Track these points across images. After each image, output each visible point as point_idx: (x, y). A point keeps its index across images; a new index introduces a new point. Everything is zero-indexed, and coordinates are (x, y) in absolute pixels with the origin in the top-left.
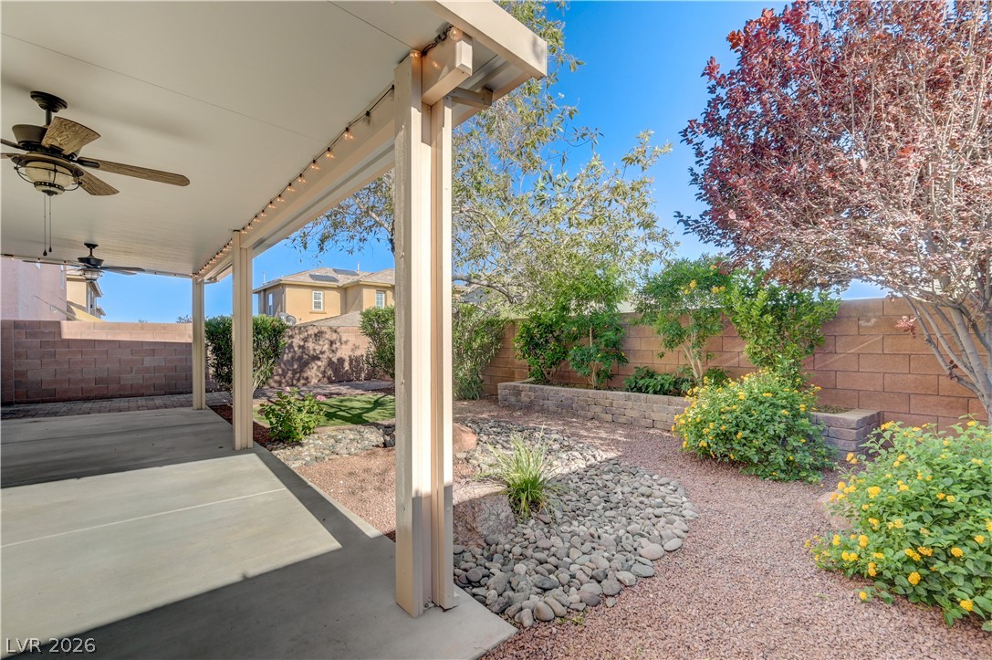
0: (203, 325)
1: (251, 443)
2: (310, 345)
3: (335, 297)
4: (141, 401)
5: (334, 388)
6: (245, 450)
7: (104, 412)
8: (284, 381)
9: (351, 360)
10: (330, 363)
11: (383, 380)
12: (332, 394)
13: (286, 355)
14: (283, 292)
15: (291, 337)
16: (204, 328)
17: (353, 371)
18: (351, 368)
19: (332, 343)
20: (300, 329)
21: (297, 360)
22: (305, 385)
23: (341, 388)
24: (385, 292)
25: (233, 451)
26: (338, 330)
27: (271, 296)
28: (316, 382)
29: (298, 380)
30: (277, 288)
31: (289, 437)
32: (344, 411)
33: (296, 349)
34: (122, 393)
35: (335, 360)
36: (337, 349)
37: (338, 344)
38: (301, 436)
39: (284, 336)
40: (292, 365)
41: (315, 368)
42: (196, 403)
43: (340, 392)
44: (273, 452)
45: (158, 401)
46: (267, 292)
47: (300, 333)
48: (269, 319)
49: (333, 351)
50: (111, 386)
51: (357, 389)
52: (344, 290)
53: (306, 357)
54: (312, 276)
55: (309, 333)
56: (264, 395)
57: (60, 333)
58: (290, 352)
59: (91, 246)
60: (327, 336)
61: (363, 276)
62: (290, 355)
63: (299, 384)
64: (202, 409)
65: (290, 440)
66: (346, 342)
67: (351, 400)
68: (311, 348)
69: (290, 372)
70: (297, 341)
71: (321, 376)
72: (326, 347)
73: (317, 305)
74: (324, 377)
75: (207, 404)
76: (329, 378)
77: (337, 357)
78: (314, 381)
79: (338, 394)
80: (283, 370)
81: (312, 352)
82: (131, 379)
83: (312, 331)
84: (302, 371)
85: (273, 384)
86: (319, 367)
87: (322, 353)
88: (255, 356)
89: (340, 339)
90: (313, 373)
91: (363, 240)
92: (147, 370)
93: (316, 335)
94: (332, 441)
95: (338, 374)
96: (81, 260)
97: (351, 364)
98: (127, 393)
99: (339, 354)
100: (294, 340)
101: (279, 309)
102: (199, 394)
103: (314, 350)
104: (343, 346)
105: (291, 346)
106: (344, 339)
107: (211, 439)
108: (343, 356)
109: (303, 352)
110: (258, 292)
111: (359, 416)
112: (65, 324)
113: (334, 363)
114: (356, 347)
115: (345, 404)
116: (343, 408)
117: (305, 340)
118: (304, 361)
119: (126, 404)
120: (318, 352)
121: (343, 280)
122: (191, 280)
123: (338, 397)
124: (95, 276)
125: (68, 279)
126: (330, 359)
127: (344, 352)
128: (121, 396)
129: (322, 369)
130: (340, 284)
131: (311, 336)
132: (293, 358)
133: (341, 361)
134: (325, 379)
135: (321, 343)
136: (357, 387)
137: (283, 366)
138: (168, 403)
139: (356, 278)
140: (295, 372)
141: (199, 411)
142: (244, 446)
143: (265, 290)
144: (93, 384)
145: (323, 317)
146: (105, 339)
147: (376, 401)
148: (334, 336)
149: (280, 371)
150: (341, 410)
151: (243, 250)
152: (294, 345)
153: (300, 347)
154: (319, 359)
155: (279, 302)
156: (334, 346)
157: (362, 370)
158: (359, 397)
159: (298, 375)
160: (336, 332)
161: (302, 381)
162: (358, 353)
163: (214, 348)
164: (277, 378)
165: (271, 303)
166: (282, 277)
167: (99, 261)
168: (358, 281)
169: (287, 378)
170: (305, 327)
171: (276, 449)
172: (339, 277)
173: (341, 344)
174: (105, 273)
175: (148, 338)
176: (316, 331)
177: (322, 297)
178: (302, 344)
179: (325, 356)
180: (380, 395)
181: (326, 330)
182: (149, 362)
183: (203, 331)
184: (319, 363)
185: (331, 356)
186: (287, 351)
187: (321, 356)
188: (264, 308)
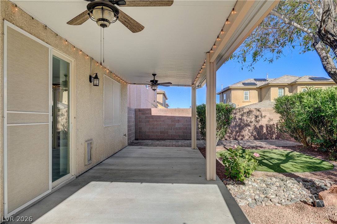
0: (196, 108)
1: (215, 176)
2: (245, 118)
3: (255, 93)
4: (174, 142)
5: (257, 143)
6: (212, 181)
7: (161, 146)
8: (231, 136)
9: (267, 127)
10: (255, 128)
11: (289, 141)
12: (257, 147)
13: (232, 123)
14: (231, 92)
15: (235, 114)
16: (196, 110)
17: (268, 133)
18: (267, 131)
19: (256, 117)
20: (240, 109)
21: (238, 126)
22: (242, 139)
23: (262, 143)
24: (284, 88)
25: (205, 181)
26: (260, 110)
27: (225, 95)
28: (248, 138)
29: (239, 136)
30: (227, 90)
31: (236, 177)
32: (267, 160)
33: (238, 120)
34: (168, 138)
35: (258, 126)
36: (259, 120)
37: (260, 117)
38: (243, 178)
39: (232, 114)
40: (236, 129)
41: (247, 130)
42: (193, 145)
43: (262, 146)
44: (227, 186)
45: (180, 143)
46: (223, 94)
47: (239, 112)
48: (224, 105)
49: (257, 121)
50: (165, 135)
51: (271, 144)
52: (260, 89)
53: (243, 124)
54: (244, 84)
55: (244, 111)
56: (222, 144)
57: (151, 114)
58: (234, 121)
59: (154, 75)
60: (254, 113)
61: (271, 81)
62: (235, 123)
63: (239, 138)
64: (195, 149)
65: (237, 180)
66: (265, 117)
67: (270, 153)
68: (245, 120)
69: (234, 132)
70: (238, 116)
71: (250, 135)
72: (253, 119)
73: (246, 98)
74: (252, 135)
75: (197, 146)
76: (254, 137)
77: (259, 125)
78: (247, 137)
79: (261, 147)
80: (231, 131)
81: (245, 122)
82: (171, 132)
83: (245, 111)
84: (240, 132)
85: (226, 138)
86: (249, 130)
87: (251, 122)
88: (218, 124)
89: (261, 115)
90: (246, 133)
91: (279, 52)
92: (177, 128)
93: (248, 113)
94: (264, 185)
95: (259, 135)
96: (151, 81)
97: (267, 129)
98: (170, 138)
99: (260, 123)
100: (236, 115)
101: (228, 101)
102: (194, 141)
103: (247, 120)
104: (263, 119)
105: (235, 118)
106: (263, 115)
107: (196, 169)
108: (263, 124)
109: (241, 122)
110: (220, 94)
111: (278, 165)
112: (152, 109)
113: (257, 128)
114: (271, 120)
115: (266, 154)
116: (266, 158)
117: (242, 115)
118: (241, 127)
119: (169, 143)
120: (249, 122)
121: (259, 84)
122: (191, 87)
123: (261, 149)
124: (155, 88)
125: (157, 94)
126: (256, 126)
127: (264, 122)
128: (168, 139)
129: (251, 131)
130: (258, 86)
131: (245, 113)
132: (236, 124)
133: (261, 127)
134: (253, 137)
135: (250, 117)
136: (272, 144)
137: (231, 129)
138: (183, 144)
139: (266, 82)
140: (237, 132)
141: (194, 150)
142: (211, 179)
143: (222, 93)
144: (160, 134)
145: (249, 104)
146: (163, 115)
147: (287, 155)
148: (258, 113)
149: (230, 131)
150: (265, 159)
151: (211, 63)
152: (237, 118)
153: (239, 119)
154: (249, 126)
155: (229, 97)
156: (258, 119)
157: (274, 133)
158: (274, 151)
159: (238, 134)
160: (259, 111)
161: (241, 137)
162: (271, 123)
163: (200, 119)
164: (228, 134)
165: (225, 98)
166: (230, 86)
167: (157, 81)
168: (268, 84)
169: (233, 135)
170: (242, 109)
171: (229, 184)
172: (257, 83)
173: (262, 117)
174: (159, 86)
175: (177, 115)
176: (248, 110)
177: (248, 93)
178: (240, 117)
179: (253, 124)
180: (289, 151)
181: (253, 110)
182: (177, 125)
183: (196, 112)
184: (250, 128)
185: (256, 124)
186: (233, 121)
187: (250, 124)
188: (222, 100)
